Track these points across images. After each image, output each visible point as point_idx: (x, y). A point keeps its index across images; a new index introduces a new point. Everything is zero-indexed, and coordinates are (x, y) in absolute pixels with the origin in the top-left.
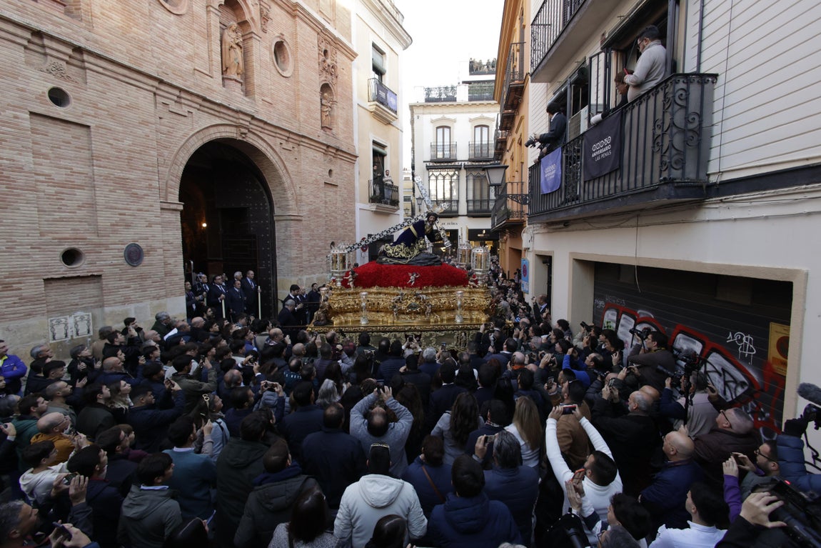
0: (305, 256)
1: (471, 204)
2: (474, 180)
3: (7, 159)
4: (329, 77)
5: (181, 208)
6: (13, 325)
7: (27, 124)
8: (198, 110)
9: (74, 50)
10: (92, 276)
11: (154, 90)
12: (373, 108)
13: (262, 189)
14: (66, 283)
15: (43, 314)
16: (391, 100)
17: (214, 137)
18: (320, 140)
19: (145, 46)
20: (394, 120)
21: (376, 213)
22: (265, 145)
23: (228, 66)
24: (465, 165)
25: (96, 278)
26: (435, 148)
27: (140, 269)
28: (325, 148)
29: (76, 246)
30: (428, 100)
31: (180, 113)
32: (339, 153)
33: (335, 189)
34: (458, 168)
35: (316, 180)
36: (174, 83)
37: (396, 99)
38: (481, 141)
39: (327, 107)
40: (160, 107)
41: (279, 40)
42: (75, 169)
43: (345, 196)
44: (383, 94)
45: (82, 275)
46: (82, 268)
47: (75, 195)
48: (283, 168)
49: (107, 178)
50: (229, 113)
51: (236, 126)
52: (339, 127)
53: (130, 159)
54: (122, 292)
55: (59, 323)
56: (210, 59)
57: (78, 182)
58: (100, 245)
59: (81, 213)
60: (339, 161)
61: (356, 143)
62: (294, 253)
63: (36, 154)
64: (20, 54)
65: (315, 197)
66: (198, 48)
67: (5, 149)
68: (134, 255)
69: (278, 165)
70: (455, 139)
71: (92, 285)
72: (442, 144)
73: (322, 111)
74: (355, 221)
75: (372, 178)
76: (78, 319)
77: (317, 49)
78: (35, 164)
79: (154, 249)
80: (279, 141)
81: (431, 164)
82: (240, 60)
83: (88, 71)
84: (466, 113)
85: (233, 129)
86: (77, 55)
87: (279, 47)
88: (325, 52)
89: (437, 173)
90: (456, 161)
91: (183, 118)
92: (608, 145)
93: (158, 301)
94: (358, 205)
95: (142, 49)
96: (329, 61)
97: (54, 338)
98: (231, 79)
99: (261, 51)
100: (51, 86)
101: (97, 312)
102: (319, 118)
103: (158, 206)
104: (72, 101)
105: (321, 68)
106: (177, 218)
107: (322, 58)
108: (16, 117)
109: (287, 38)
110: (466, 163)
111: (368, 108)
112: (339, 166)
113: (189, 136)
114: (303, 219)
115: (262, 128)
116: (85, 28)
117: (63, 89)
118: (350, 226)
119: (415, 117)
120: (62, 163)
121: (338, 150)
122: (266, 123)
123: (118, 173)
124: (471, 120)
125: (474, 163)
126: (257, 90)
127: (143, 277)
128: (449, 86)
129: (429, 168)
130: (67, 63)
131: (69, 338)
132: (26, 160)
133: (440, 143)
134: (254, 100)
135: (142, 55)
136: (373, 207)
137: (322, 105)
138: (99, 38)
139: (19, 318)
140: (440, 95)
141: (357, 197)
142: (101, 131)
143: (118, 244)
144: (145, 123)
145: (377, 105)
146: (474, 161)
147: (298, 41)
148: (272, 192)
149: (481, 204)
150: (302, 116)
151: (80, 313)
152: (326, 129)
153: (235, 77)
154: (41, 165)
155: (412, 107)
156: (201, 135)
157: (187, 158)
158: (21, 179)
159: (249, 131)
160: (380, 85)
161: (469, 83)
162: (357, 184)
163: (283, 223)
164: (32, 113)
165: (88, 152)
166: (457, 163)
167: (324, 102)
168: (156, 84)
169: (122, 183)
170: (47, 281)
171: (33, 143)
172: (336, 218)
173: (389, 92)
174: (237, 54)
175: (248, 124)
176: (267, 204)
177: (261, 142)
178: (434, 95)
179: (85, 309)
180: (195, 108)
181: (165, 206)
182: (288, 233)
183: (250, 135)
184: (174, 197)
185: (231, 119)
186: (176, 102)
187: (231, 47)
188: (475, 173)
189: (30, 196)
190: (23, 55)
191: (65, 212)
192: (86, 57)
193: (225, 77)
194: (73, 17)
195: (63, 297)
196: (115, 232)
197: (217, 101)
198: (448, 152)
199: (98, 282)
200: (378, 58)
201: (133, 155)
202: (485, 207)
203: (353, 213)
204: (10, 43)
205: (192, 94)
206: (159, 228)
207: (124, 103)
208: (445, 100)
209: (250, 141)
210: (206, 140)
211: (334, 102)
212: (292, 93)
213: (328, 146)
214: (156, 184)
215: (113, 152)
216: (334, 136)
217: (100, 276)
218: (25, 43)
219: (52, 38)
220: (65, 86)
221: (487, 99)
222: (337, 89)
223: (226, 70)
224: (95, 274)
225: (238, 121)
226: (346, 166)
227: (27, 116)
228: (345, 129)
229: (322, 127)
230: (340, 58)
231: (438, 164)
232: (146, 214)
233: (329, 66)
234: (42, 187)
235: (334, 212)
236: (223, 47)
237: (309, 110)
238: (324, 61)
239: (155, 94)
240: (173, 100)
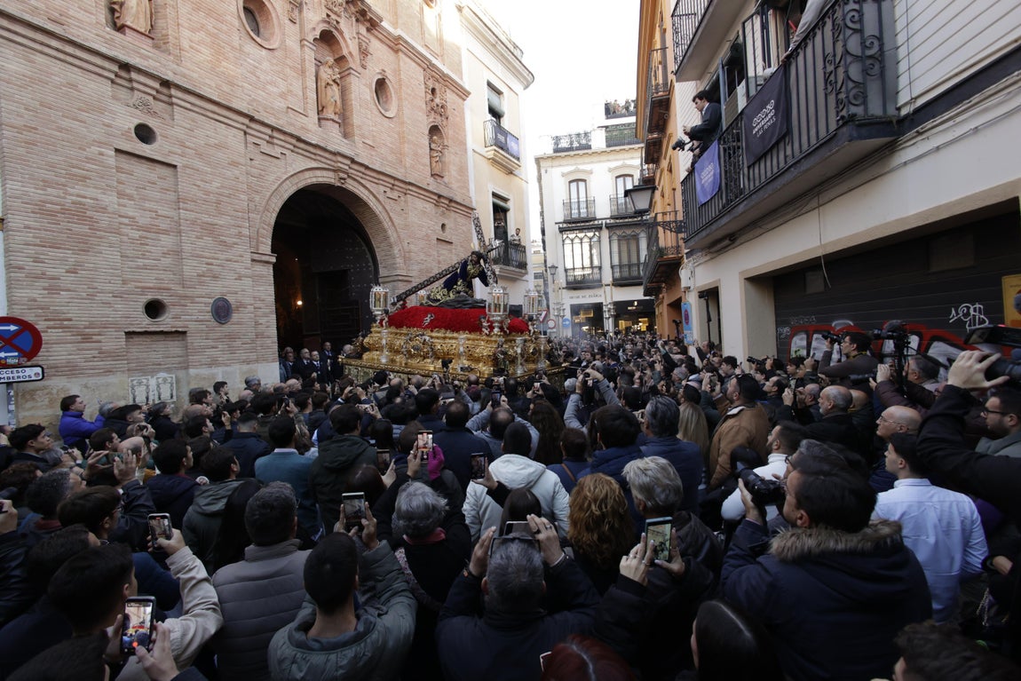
1: (617, 270)
2: (619, 240)
3: (91, 199)
4: (438, 117)
5: (274, 260)
6: (91, 381)
7: (112, 162)
8: (292, 151)
9: (161, 85)
10: (177, 332)
11: (244, 128)
12: (491, 155)
13: (364, 248)
14: (148, 339)
15: (123, 372)
16: (512, 145)
17: (310, 182)
18: (430, 188)
19: (236, 82)
20: (516, 169)
21: (500, 277)
22: (366, 192)
23: (324, 104)
24: (606, 224)
25: (181, 334)
26: (568, 205)
27: (227, 328)
28: (436, 198)
29: (159, 297)
30: (556, 151)
31: (273, 154)
32: (453, 204)
33: (449, 246)
34: (599, 228)
35: (427, 235)
36: (266, 121)
37: (517, 144)
39: (437, 151)
40: (251, 147)
41: (380, 77)
42: (160, 212)
44: (501, 138)
45: (166, 330)
46: (166, 322)
47: (160, 240)
48: (388, 219)
49: (194, 222)
50: (327, 155)
51: (334, 171)
52: (451, 175)
53: (218, 202)
54: (208, 352)
55: (140, 383)
56: (305, 97)
57: (163, 226)
58: (186, 297)
59: (167, 261)
60: (453, 214)
61: (472, 193)
63: (121, 195)
64: (107, 88)
65: (427, 255)
66: (291, 85)
67: (88, 187)
69: (382, 216)
70: (592, 194)
71: (176, 342)
72: (576, 200)
73: (431, 157)
75: (493, 235)
76: (160, 380)
77: (423, 86)
78: (119, 205)
79: (243, 306)
80: (382, 189)
81: (565, 225)
82: (337, 97)
83: (175, 107)
84: (604, 161)
85: (331, 174)
86: (165, 90)
87: (381, 85)
88: (433, 91)
89: (572, 236)
90: (595, 219)
91: (275, 160)
93: (248, 366)
95: (231, 84)
96: (437, 100)
98: (328, 119)
99: (361, 88)
100: (137, 122)
101: (181, 373)
103: (248, 256)
104: (159, 138)
105: (429, 108)
106: (269, 271)
107: (429, 96)
108: (101, 154)
109: (390, 75)
110: (608, 221)
111: (485, 154)
112: (454, 220)
113: (281, 181)
114: (412, 280)
115: (363, 173)
116: (173, 62)
117: (150, 125)
119: (543, 170)
120: (147, 205)
121: (450, 200)
122: (367, 168)
123: (206, 218)
124: (610, 170)
125: (617, 221)
126: (357, 131)
127: (232, 337)
128: (581, 132)
129: (562, 231)
130: (154, 98)
132: (110, 200)
133: (574, 199)
134: (354, 142)
135: (232, 90)
136: (496, 270)
137: (431, 149)
138: (187, 72)
139: (99, 375)
140: (571, 143)
142: (188, 171)
143: (204, 297)
144: (234, 164)
145: (495, 150)
146: (617, 219)
147: (402, 77)
148: (376, 250)
149: (629, 269)
150: (408, 161)
151: (163, 374)
152: (437, 177)
153: (332, 116)
154: (125, 206)
155: (538, 160)
156: (295, 179)
157: (280, 204)
158: (104, 220)
159: (349, 177)
160: (499, 129)
161: (607, 127)
164: (117, 151)
165: (174, 193)
166: (596, 222)
167: (433, 146)
168: (246, 121)
169: (210, 229)
170: (129, 334)
171: (118, 182)
173: (509, 136)
174: (334, 92)
175: (347, 168)
176: (371, 264)
177: (369, 192)
178: (564, 144)
180: (289, 149)
181: (256, 257)
183: (349, 181)
184: (266, 247)
185: (329, 162)
186: (268, 142)
187: (328, 84)
188: (619, 232)
189: (113, 239)
190: (109, 89)
191: (149, 259)
192: (173, 92)
193: (321, 116)
194: (163, 51)
195: (145, 355)
196: (201, 283)
197: (313, 142)
198: (585, 210)
199: (183, 340)
200: (494, 97)
201: (221, 198)
202: (635, 273)
204: (97, 77)
205: (285, 133)
206: (248, 282)
207: (212, 141)
208: (577, 149)
209: (350, 188)
210: (301, 185)
211: (445, 146)
212: (396, 136)
213: (440, 196)
214: (246, 232)
215: (200, 194)
216: (446, 185)
217: (184, 333)
218: (113, 76)
219: (139, 71)
220: (152, 123)
221: (628, 144)
222: (448, 132)
223: (322, 110)
224: (180, 330)
225: (336, 165)
226: (460, 219)
227: (113, 153)
228: (459, 178)
229: (432, 175)
230: (450, 97)
231: (573, 225)
232: (236, 265)
233: (438, 105)
234: (125, 230)
236: (319, 84)
237: (416, 154)
238: (432, 100)
239: (245, 133)
240: (265, 140)
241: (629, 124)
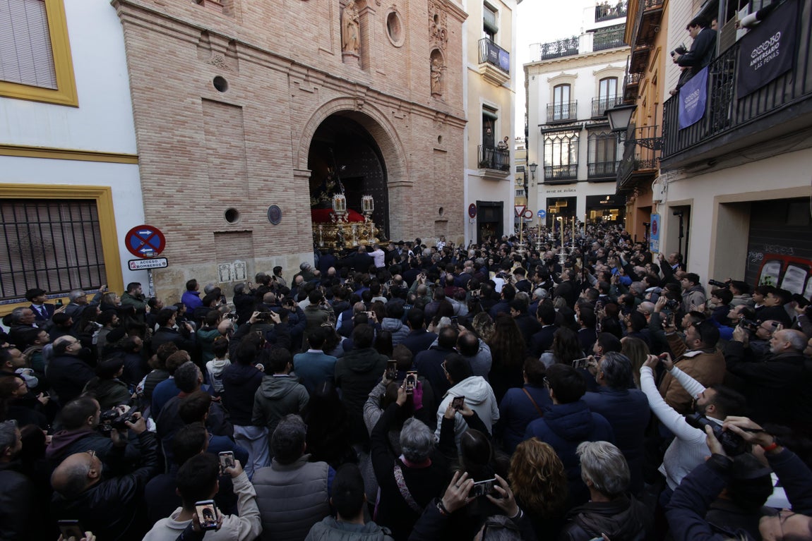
0: (415, 220)
1: (593, 168)
2: (597, 140)
3: (189, 137)
4: (439, 42)
5: (309, 174)
6: (196, 267)
7: (200, 108)
8: (323, 86)
9: (229, 43)
10: (246, 231)
11: (287, 71)
12: (483, 71)
13: (377, 159)
14: (228, 237)
15: (214, 260)
16: (503, 59)
17: (335, 110)
18: (430, 107)
19: (281, 33)
20: (505, 81)
21: (485, 178)
22: (378, 114)
23: (347, 42)
24: (586, 125)
25: (248, 233)
26: (551, 109)
27: (278, 228)
28: (434, 114)
29: (234, 207)
30: (544, 58)
31: (308, 90)
32: (448, 119)
33: (443, 155)
34: (579, 129)
35: (426, 147)
36: (303, 63)
37: (508, 58)
38: (608, 95)
39: (437, 73)
40: (293, 85)
41: (391, 11)
42: (233, 144)
43: (454, 162)
44: (494, 54)
45: (239, 230)
46: (239, 225)
47: (233, 165)
48: (395, 136)
49: (254, 150)
50: (348, 86)
51: (354, 99)
52: (448, 93)
53: (271, 133)
54: (267, 245)
55: (225, 268)
56: (332, 38)
57: (235, 154)
58: (250, 206)
59: (238, 180)
60: (448, 127)
61: (465, 108)
62: (404, 217)
63: (207, 132)
64: (193, 51)
65: (425, 163)
66: (322, 29)
67: (187, 129)
68: (275, 215)
69: (391, 134)
70: (576, 97)
71: (246, 239)
72: (560, 104)
73: (432, 78)
74: (463, 187)
75: (481, 143)
76: (237, 266)
77: (427, 14)
78: (206, 140)
79: (289, 211)
80: (391, 110)
81: (547, 127)
82: (357, 36)
83: (239, 60)
84: (590, 65)
85: (351, 102)
86: (232, 48)
87: (392, 18)
88: (436, 17)
89: (553, 137)
90: (576, 121)
91: (309, 94)
92: (775, 43)
93: (293, 255)
94: (467, 171)
95: (278, 35)
96: (439, 26)
97: (222, 280)
98: (349, 55)
99: (376, 24)
100: (214, 75)
101: (250, 261)
102: (429, 84)
103: (292, 173)
104: (229, 86)
105: (431, 34)
106: (306, 183)
107: (432, 23)
108: (193, 103)
109: (399, 8)
110: (588, 123)
111: (478, 71)
112: (448, 132)
113: (315, 111)
114: (413, 185)
115: (376, 99)
116: (237, 23)
117: (223, 76)
118: (459, 192)
119: (530, 78)
120: (224, 139)
121: (447, 116)
122: (379, 93)
123: (262, 146)
124: (595, 74)
125: (598, 122)
126: (372, 63)
127: (282, 234)
128: (570, 38)
129: (544, 132)
130: (226, 55)
131: (232, 281)
132: (200, 137)
133: (558, 103)
134: (369, 72)
135: (278, 41)
136: (482, 172)
137: (432, 71)
138: (246, 30)
139: (199, 262)
140: (559, 49)
141: (466, 163)
142: (250, 110)
143: (263, 206)
144: (281, 101)
145: (487, 66)
146: (597, 120)
147: (410, 9)
148: (385, 160)
149: (605, 167)
150: (412, 84)
151: (238, 262)
152: (436, 96)
153: (353, 52)
154: (210, 141)
155: (526, 68)
156: (325, 109)
157: (314, 130)
158: (197, 153)
159: (365, 102)
160: (492, 45)
161: (595, 31)
162: (466, 150)
163: (395, 190)
164: (204, 99)
165: (240, 128)
166: (577, 124)
167: (434, 68)
168: (289, 65)
169: (265, 154)
170: (217, 234)
171: (205, 123)
172: (444, 184)
173: (501, 52)
174: (355, 30)
175: (363, 95)
176: (381, 172)
177: (379, 114)
178: (552, 51)
179: (241, 258)
180: (320, 84)
181: (298, 173)
182: (399, 199)
183: (366, 106)
184: (304, 165)
185: (349, 92)
186: (305, 80)
187: (350, 24)
188: (598, 133)
189: (204, 166)
190: (196, 52)
191: (226, 179)
192: (238, 48)
193: (344, 53)
194: (229, 16)
195: (226, 248)
196: (261, 195)
197: (338, 76)
198: (567, 113)
199: (250, 237)
200: (490, 15)
201: (273, 129)
202: (610, 171)
203: (462, 179)
204: (187, 43)
205: (317, 71)
206: (291, 192)
207: (266, 85)
208: (565, 55)
209: (366, 112)
210: (329, 113)
211: (444, 68)
212: (404, 63)
213: (438, 113)
214: (290, 154)
215: (258, 127)
216: (444, 102)
217: (251, 231)
218: (197, 41)
219: (215, 35)
220: (225, 75)
221: (616, 46)
222: (448, 54)
223: (345, 47)
224: (248, 230)
225: (355, 94)
226: (455, 131)
227: (200, 101)
228: (454, 94)
229: (432, 94)
230: (450, 21)
231: (555, 127)
232: (283, 181)
233: (439, 31)
234: (212, 159)
235: (443, 178)
236: (343, 25)
237: (419, 78)
238: (435, 27)
239: (288, 75)
240: (302, 79)
241: (619, 26)
